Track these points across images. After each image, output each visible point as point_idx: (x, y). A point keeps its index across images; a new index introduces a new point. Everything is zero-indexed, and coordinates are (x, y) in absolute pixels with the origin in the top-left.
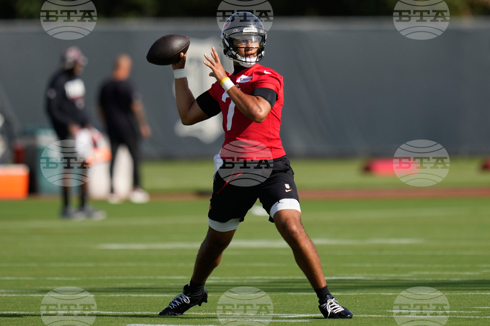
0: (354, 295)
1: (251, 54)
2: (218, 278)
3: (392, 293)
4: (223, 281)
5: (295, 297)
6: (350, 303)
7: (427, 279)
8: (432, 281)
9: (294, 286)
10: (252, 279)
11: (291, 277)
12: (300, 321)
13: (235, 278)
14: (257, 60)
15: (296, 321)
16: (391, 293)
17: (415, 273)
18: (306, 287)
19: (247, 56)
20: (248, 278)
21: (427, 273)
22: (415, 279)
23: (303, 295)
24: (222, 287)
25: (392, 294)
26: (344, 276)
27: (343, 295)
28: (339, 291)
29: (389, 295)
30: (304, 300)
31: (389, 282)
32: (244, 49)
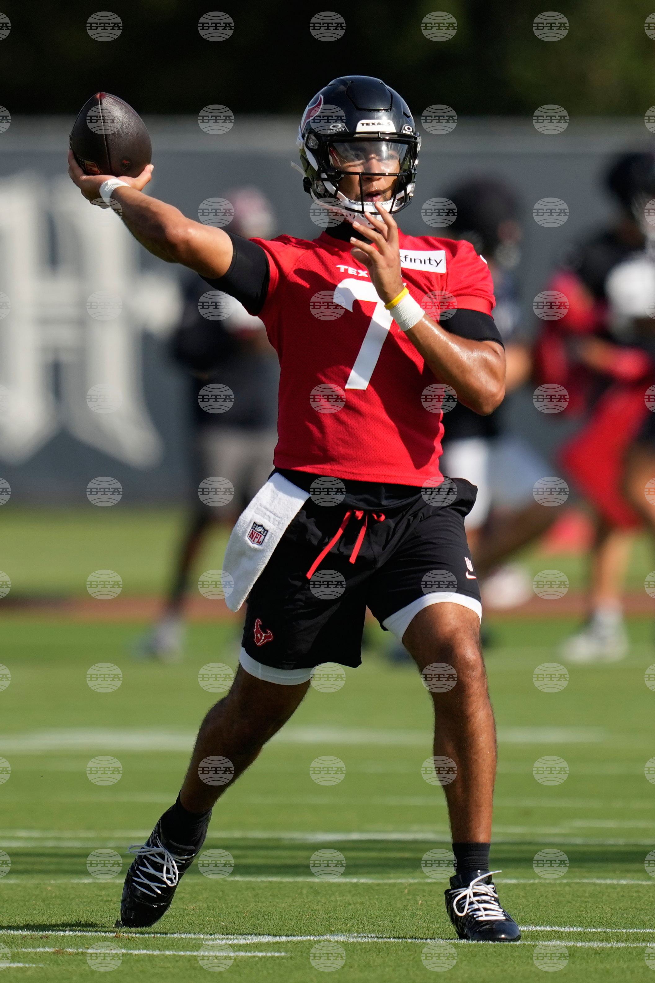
0: (410, 885)
1: (377, 193)
2: (36, 834)
3: (516, 878)
4: (50, 844)
5: (247, 889)
6: (399, 905)
7: (611, 841)
8: (625, 845)
9: (245, 857)
10: (129, 839)
11: (237, 834)
12: (260, 954)
13: (83, 834)
14: (395, 209)
15: (249, 954)
16: (511, 878)
17: (579, 824)
18: (277, 862)
19: (369, 196)
20: (119, 834)
21: (611, 824)
22: (579, 841)
23: (270, 882)
24: (47, 860)
25: (513, 881)
26: (384, 831)
27: (378, 885)
28: (369, 873)
29: (506, 885)
30: (273, 895)
31: (505, 848)
32: (357, 177)
